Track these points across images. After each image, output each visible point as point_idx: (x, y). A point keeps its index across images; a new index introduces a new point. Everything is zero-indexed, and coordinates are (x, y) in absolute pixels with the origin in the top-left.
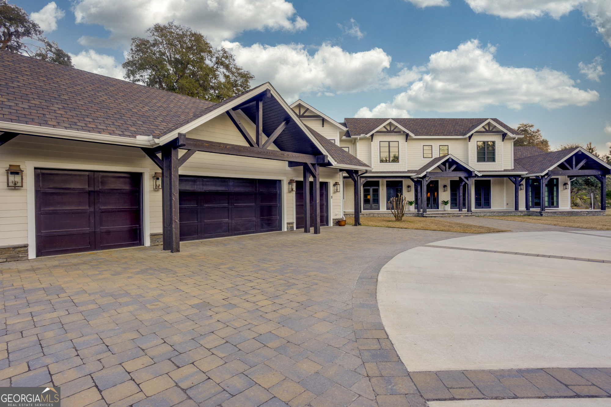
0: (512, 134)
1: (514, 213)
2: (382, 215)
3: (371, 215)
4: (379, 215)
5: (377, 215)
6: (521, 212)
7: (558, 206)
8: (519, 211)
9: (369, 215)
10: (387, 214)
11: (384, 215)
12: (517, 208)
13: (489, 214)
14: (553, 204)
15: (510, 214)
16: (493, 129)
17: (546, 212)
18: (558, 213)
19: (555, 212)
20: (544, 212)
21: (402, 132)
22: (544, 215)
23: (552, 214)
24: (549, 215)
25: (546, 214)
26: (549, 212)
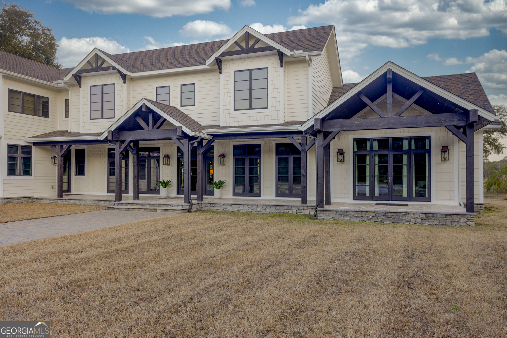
2: (85, 201)
3: (71, 201)
4: (81, 202)
9: (69, 201)
10: (90, 200)
11: (88, 202)
17: (326, 211)
18: (352, 213)
19: (347, 212)
20: (321, 211)
21: (111, 68)
22: (320, 215)
23: (338, 216)
24: (331, 216)
25: (324, 215)
26: (331, 211)
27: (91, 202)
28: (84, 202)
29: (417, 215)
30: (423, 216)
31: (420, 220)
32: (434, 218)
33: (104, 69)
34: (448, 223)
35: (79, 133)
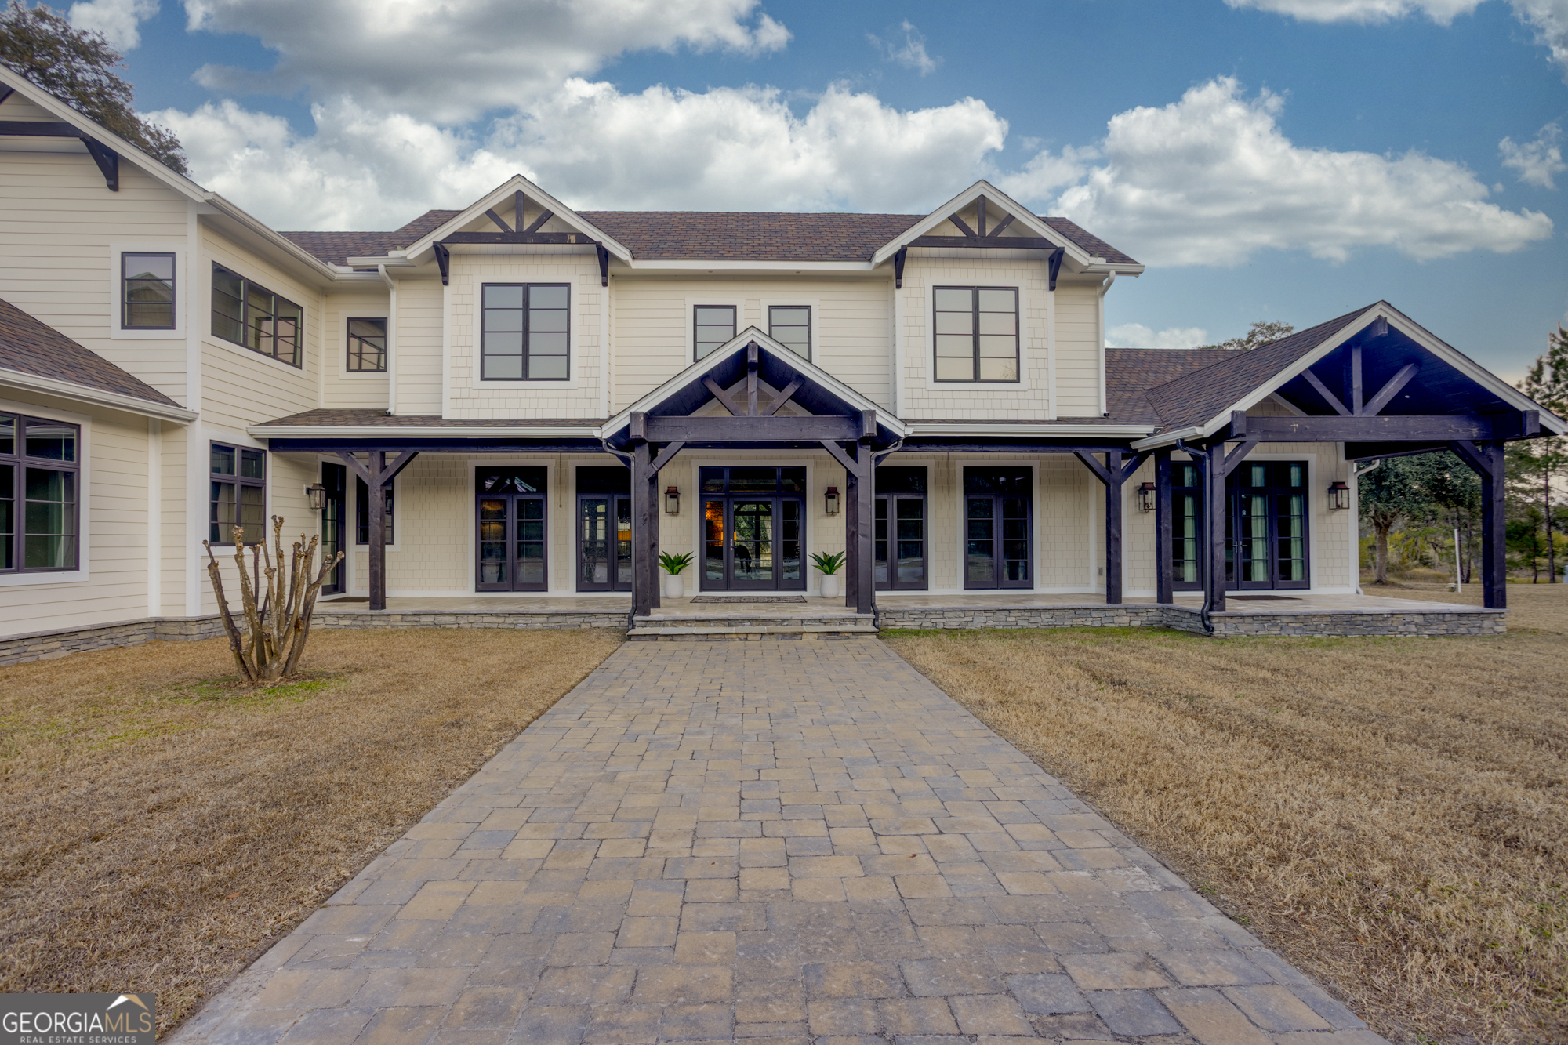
0: (1087, 255)
1: (1102, 614)
2: (477, 618)
3: (424, 619)
4: (462, 621)
5: (452, 619)
6: (1135, 610)
7: (1305, 584)
8: (1124, 604)
9: (416, 618)
10: (498, 615)
11: (487, 619)
12: (1113, 592)
13: (983, 619)
14: (1285, 571)
15: (1079, 621)
16: (999, 229)
17: (1232, 617)
18: (1286, 620)
19: (1274, 617)
20: (1220, 617)
21: (573, 238)
22: (1219, 628)
23: (1256, 626)
24: (1243, 628)
25: (1229, 627)
26: (1242, 617)
27: (501, 620)
28: (471, 619)
29: (1408, 618)
30: (1419, 619)
31: (1413, 628)
32: (1439, 621)
33: (545, 239)
34: (1463, 630)
35: (441, 417)
